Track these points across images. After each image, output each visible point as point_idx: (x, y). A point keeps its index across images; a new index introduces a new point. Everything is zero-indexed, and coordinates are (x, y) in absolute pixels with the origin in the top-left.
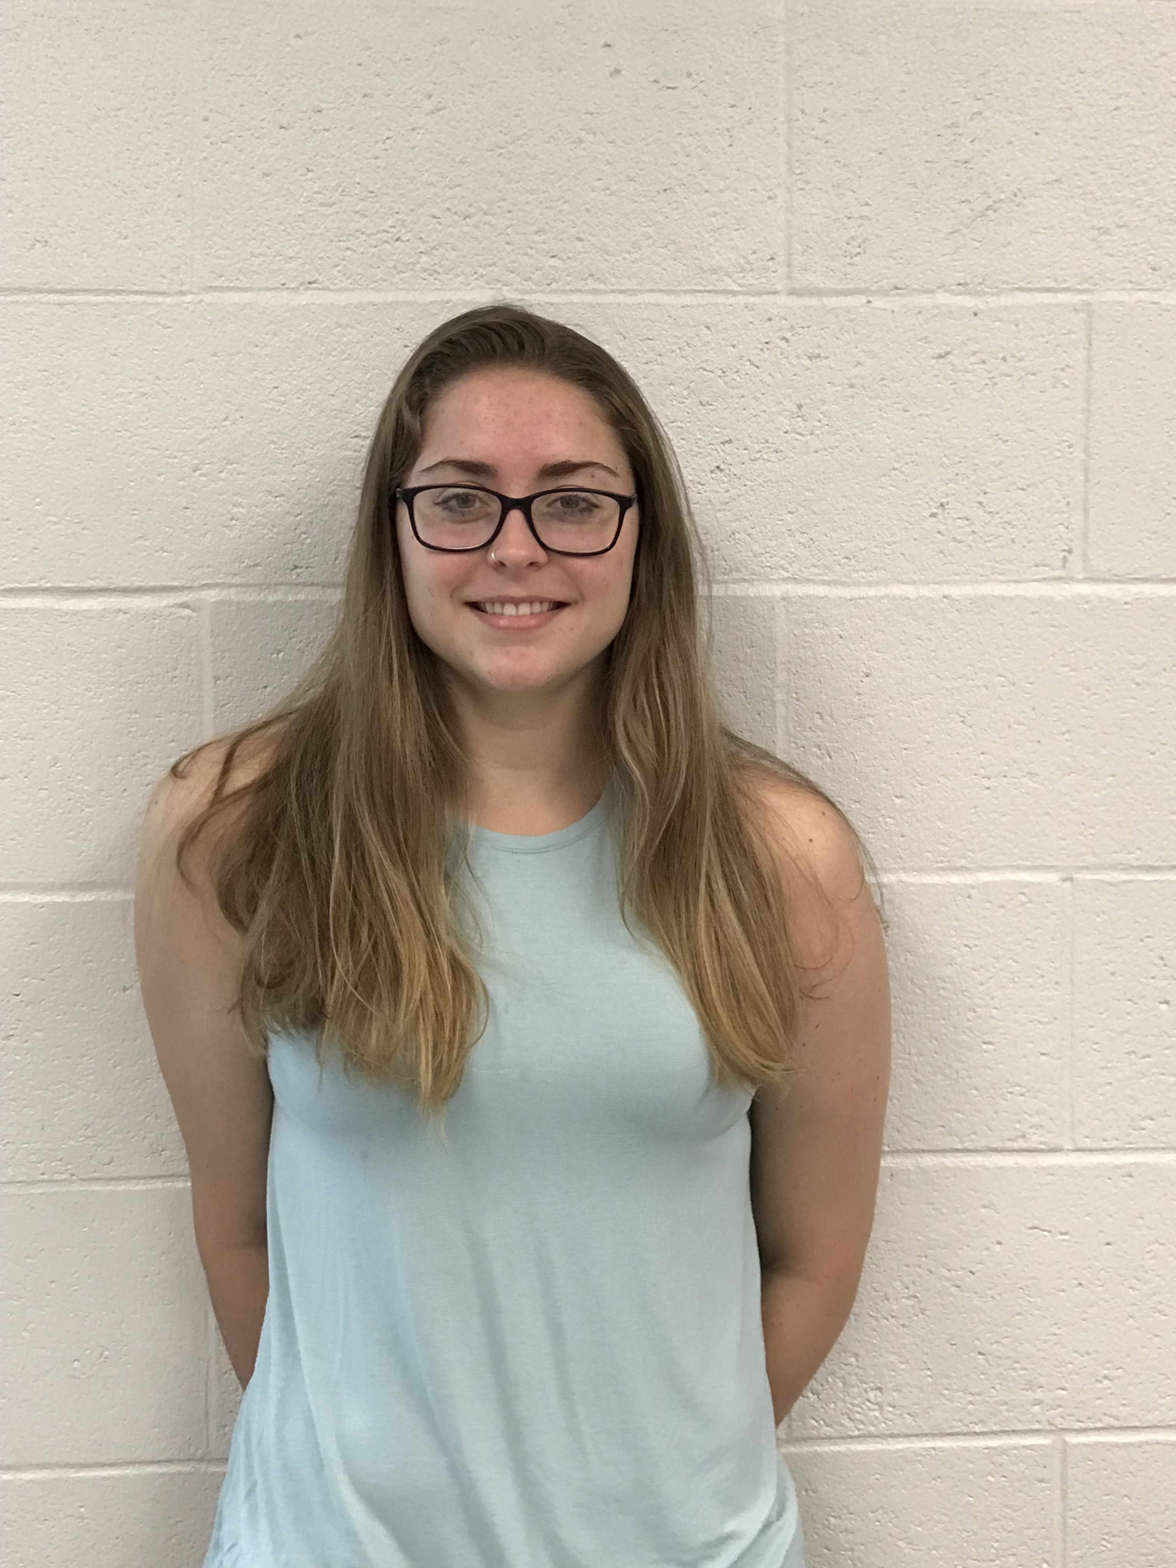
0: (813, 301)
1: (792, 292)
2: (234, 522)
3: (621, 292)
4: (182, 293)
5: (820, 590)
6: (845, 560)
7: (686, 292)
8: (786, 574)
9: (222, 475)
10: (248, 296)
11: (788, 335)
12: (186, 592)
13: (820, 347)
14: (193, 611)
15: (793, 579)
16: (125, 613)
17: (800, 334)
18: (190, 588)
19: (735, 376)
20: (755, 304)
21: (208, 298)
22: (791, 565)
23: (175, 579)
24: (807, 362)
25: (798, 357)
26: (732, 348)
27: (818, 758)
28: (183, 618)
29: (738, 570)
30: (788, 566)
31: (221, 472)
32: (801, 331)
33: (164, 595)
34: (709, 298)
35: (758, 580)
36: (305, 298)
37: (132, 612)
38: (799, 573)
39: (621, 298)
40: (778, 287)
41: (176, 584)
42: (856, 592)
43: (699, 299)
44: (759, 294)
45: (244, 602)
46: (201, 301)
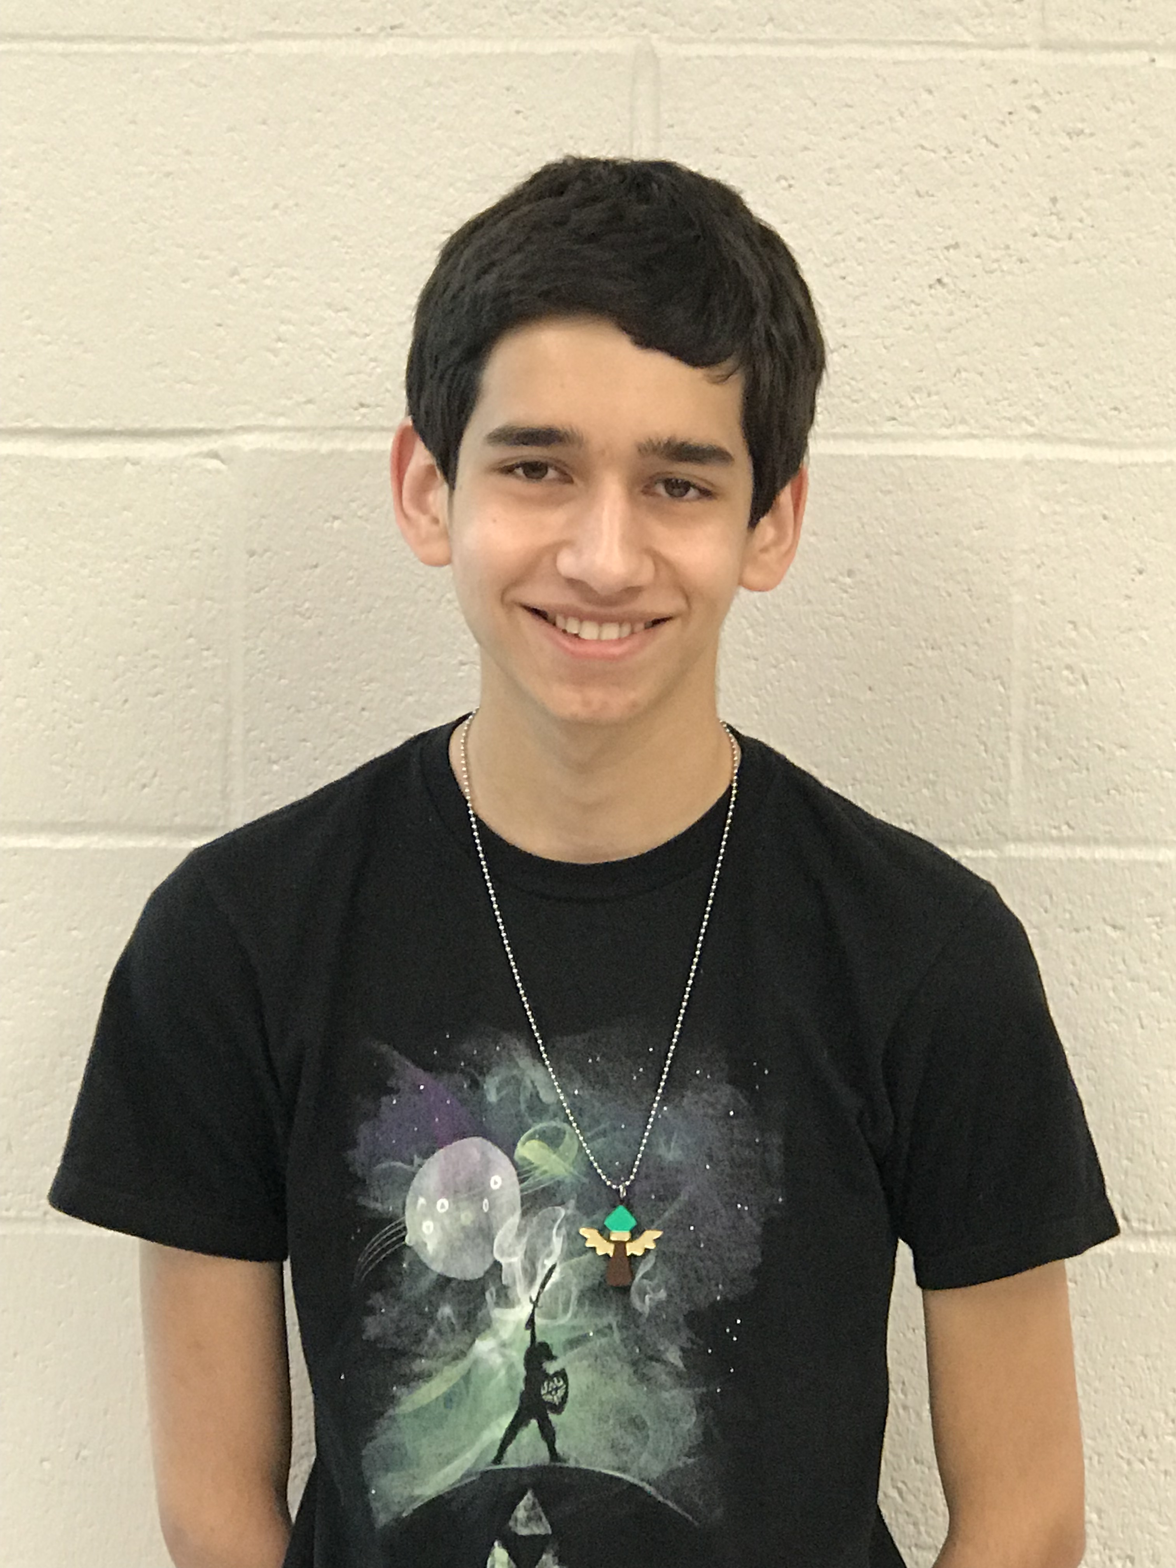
0: (1076, 58)
1: (1046, 46)
2: (280, 345)
3: (811, 42)
4: (224, 41)
5: (1078, 453)
6: (1116, 413)
7: (901, 43)
8: (1031, 430)
9: (268, 282)
10: (311, 46)
11: (1039, 103)
12: (215, 437)
13: (1083, 120)
14: (223, 461)
15: (1040, 437)
16: (134, 464)
17: (1055, 103)
18: (218, 432)
19: (966, 157)
20: (994, 61)
21: (259, 47)
22: (1037, 415)
23: (200, 420)
24: (1066, 141)
25: (1053, 133)
26: (962, 120)
27: (1072, 684)
28: (209, 471)
29: (963, 421)
30: (1033, 418)
31: (268, 277)
32: (1057, 97)
33: (187, 440)
34: (934, 53)
35: (992, 437)
36: (385, 47)
37: (143, 463)
38: (1049, 428)
39: (812, 51)
40: (1028, 39)
41: (201, 425)
42: (1127, 456)
43: (918, 53)
44: (1002, 47)
45: (290, 452)
46: (249, 50)
